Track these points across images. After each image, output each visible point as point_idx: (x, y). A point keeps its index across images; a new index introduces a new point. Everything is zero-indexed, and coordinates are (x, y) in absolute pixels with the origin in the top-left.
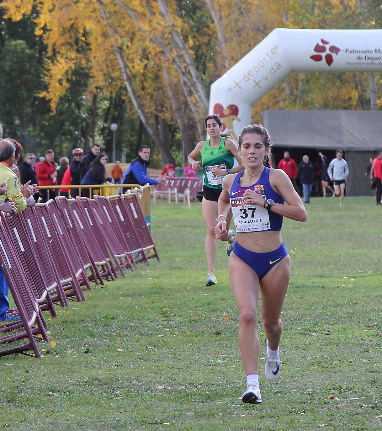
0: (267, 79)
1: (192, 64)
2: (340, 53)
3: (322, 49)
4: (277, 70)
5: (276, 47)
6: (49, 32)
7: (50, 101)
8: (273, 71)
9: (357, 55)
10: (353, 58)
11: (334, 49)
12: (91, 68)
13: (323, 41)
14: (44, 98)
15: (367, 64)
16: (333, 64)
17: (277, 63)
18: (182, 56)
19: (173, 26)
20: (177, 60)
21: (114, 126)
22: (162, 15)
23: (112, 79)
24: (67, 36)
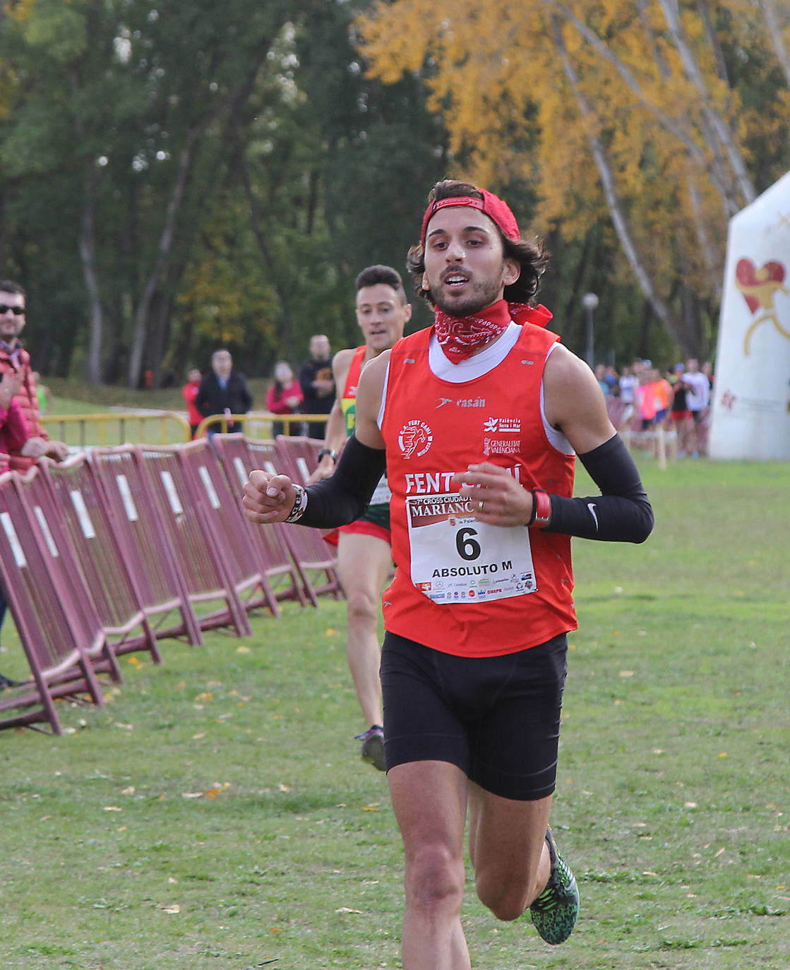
6: (457, 106)
12: (540, 180)
18: (724, 160)
19: (710, 97)
20: (717, 167)
21: (591, 300)
22: (686, 76)
23: (580, 204)
24: (492, 115)
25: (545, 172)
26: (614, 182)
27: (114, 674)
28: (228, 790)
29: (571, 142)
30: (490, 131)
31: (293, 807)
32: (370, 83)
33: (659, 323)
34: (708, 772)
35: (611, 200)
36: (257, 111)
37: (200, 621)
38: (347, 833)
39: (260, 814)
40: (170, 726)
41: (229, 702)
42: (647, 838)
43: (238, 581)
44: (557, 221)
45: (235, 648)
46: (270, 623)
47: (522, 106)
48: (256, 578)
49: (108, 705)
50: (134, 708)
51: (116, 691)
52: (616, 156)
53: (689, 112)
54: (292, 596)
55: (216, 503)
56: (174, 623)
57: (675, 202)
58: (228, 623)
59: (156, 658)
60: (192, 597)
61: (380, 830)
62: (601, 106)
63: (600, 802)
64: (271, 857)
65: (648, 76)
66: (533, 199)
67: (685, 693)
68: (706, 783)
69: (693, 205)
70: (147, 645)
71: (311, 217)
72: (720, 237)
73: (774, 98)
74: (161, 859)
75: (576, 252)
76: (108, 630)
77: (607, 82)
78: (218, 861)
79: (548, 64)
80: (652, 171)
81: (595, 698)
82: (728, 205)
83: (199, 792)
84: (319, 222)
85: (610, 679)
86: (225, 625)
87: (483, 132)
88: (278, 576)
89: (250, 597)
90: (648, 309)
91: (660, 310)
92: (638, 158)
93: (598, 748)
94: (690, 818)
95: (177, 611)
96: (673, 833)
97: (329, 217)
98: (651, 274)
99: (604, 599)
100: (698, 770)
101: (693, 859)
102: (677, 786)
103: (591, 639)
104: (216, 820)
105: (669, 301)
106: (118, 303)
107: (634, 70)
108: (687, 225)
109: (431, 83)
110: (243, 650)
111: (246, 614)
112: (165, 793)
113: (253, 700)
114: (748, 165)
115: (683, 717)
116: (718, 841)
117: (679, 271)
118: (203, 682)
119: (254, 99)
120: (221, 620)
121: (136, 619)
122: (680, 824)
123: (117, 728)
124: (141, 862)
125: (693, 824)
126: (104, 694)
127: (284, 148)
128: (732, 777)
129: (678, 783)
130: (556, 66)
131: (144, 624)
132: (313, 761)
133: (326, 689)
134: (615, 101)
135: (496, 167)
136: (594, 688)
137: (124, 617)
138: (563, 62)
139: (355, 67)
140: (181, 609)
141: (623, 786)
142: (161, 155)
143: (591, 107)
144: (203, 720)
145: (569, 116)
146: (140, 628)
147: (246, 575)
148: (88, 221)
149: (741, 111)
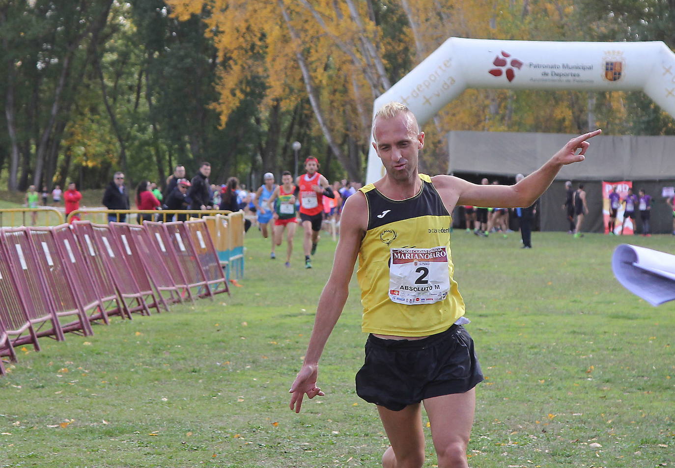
0: (438, 95)
2: (523, 68)
3: (502, 63)
4: (450, 85)
5: (450, 59)
6: (222, 34)
7: (220, 114)
8: (446, 87)
9: (542, 70)
10: (537, 74)
11: (516, 63)
12: (268, 76)
13: (504, 54)
14: (214, 110)
15: (553, 81)
16: (515, 81)
17: (450, 77)
18: (374, 66)
19: (365, 31)
20: (369, 70)
21: (297, 145)
22: (351, 18)
23: (292, 90)
24: (241, 40)
25: (271, 72)
26: (311, 78)
27: (12, 357)
28: (73, 423)
29: (287, 55)
30: (240, 48)
31: (110, 434)
32: (172, 20)
33: (335, 158)
34: (346, 414)
35: (308, 88)
36: (108, 37)
37: (62, 328)
38: (139, 448)
39: (90, 436)
40: (43, 387)
41: (77, 373)
42: (309, 451)
43: (85, 304)
44: (278, 100)
45: (83, 342)
46: (104, 328)
47: (259, 35)
48: (96, 303)
49: (8, 374)
50: (22, 376)
51: (13, 367)
52: (311, 63)
53: (353, 39)
54: (117, 313)
55: (73, 260)
56: (48, 328)
57: (345, 91)
58: (80, 328)
59: (37, 348)
60: (58, 313)
61: (158, 447)
62: (302, 35)
63: (284, 431)
64: (94, 462)
65: (330, 18)
66: (264, 87)
67: (336, 369)
68: (344, 421)
69: (355, 92)
70: (32, 341)
71: (138, 97)
72: (369, 110)
73: (401, 32)
74: (32, 463)
75: (289, 117)
76: (9, 332)
77: (306, 21)
78: (64, 463)
79: (273, 11)
80: (331, 72)
81: (285, 372)
82: (374, 92)
83: (56, 424)
84: (142, 100)
85: (294, 361)
86: (77, 330)
87: (235, 49)
88: (109, 302)
89: (93, 314)
90: (330, 150)
91: (336, 152)
92: (323, 65)
93: (285, 400)
94: (334, 440)
95: (50, 321)
96: (324, 448)
97: (148, 97)
98: (331, 130)
99: (295, 316)
100: (341, 413)
101: (334, 463)
102: (328, 422)
103: (286, 338)
104: (65, 441)
105: (341, 146)
106: (28, 145)
107: (323, 15)
108: (351, 103)
109: (207, 21)
110: (87, 343)
111: (89, 323)
112: (37, 425)
113: (91, 372)
114: (386, 70)
115: (334, 383)
116: (349, 453)
117: (347, 129)
118: (63, 362)
119: (106, 30)
120: (76, 326)
121: (26, 325)
122: (328, 443)
123: (13, 388)
124: (20, 464)
125: (335, 443)
126: (6, 369)
127: (124, 57)
128: (360, 417)
129: (329, 420)
130: (277, 12)
131: (30, 328)
132: (123, 407)
133: (133, 366)
134: (311, 32)
135: (243, 68)
136: (285, 366)
137: (18, 325)
138: (282, 10)
139: (164, 11)
140: (52, 320)
141: (297, 422)
142: (55, 61)
143: (298, 36)
144: (62, 383)
145: (285, 40)
146: (28, 331)
147: (90, 301)
148: (10, 98)
149: (383, 38)
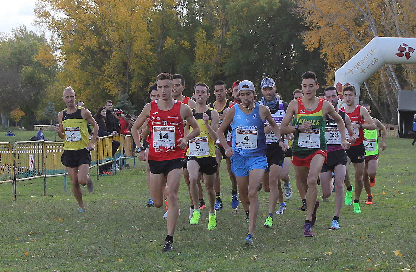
0: (369, 68)
1: (393, 72)
3: (404, 49)
4: (375, 62)
5: (375, 48)
8: (373, 63)
11: (411, 49)
13: (404, 44)
16: (410, 59)
17: (375, 58)
